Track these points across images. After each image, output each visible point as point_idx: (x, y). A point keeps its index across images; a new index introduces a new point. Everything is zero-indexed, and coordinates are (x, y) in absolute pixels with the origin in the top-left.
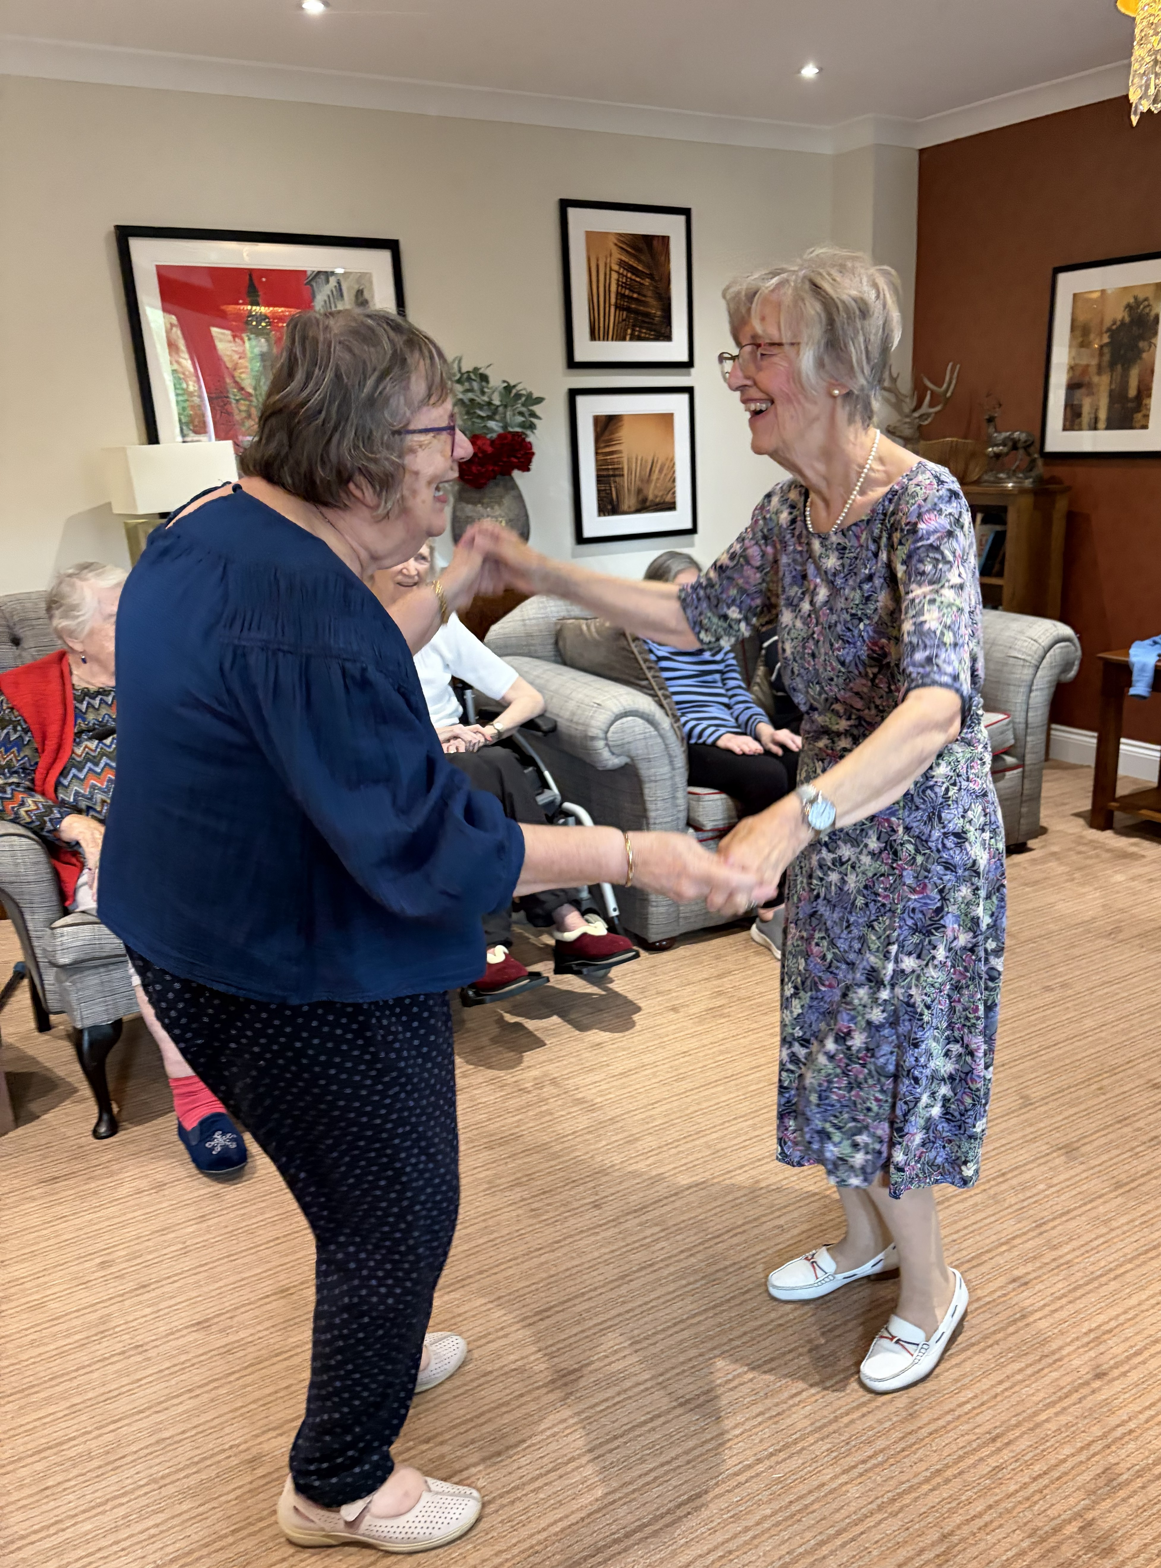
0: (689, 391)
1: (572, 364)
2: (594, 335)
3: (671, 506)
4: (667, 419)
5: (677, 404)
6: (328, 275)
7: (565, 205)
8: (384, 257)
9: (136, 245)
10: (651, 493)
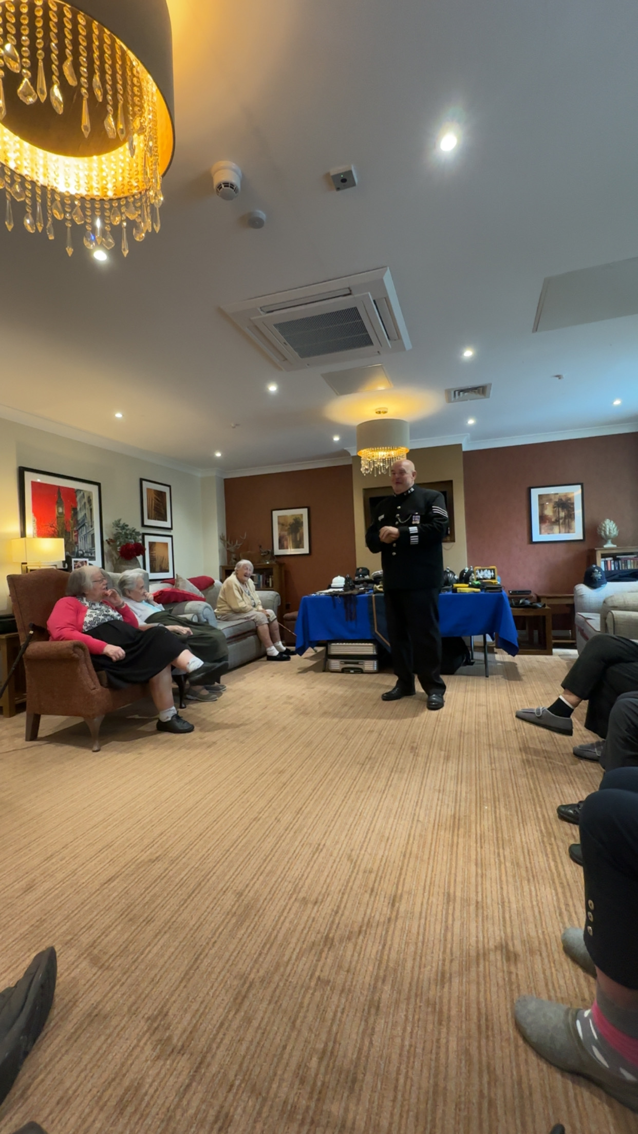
0: (171, 536)
1: (143, 525)
2: (149, 518)
3: (167, 571)
4: (166, 544)
5: (168, 540)
6: (80, 491)
7: (141, 480)
8: (96, 487)
9: (27, 474)
10: (164, 566)
